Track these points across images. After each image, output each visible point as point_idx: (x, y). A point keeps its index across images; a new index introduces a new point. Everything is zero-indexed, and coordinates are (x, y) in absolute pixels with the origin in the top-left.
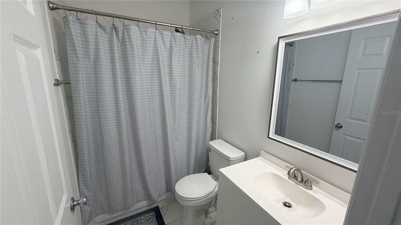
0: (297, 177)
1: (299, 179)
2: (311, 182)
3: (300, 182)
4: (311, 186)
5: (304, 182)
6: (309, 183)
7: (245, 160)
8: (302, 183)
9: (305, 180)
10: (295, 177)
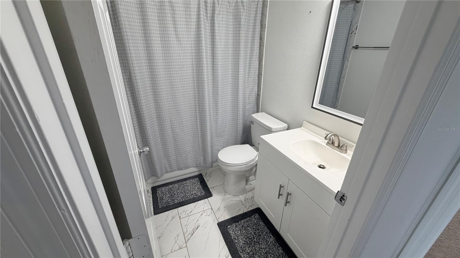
0: (334, 143)
1: (336, 144)
2: (346, 146)
3: (336, 147)
4: (346, 150)
5: (340, 147)
6: (345, 147)
7: (287, 130)
8: (339, 148)
9: (341, 145)
10: (333, 143)
